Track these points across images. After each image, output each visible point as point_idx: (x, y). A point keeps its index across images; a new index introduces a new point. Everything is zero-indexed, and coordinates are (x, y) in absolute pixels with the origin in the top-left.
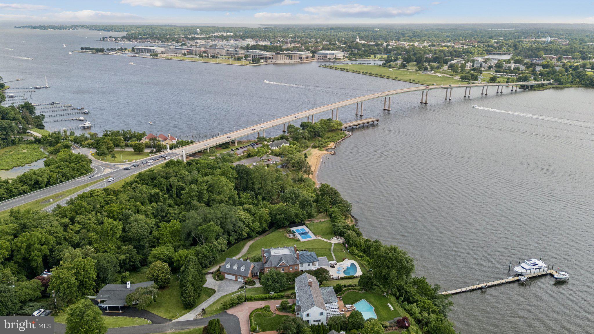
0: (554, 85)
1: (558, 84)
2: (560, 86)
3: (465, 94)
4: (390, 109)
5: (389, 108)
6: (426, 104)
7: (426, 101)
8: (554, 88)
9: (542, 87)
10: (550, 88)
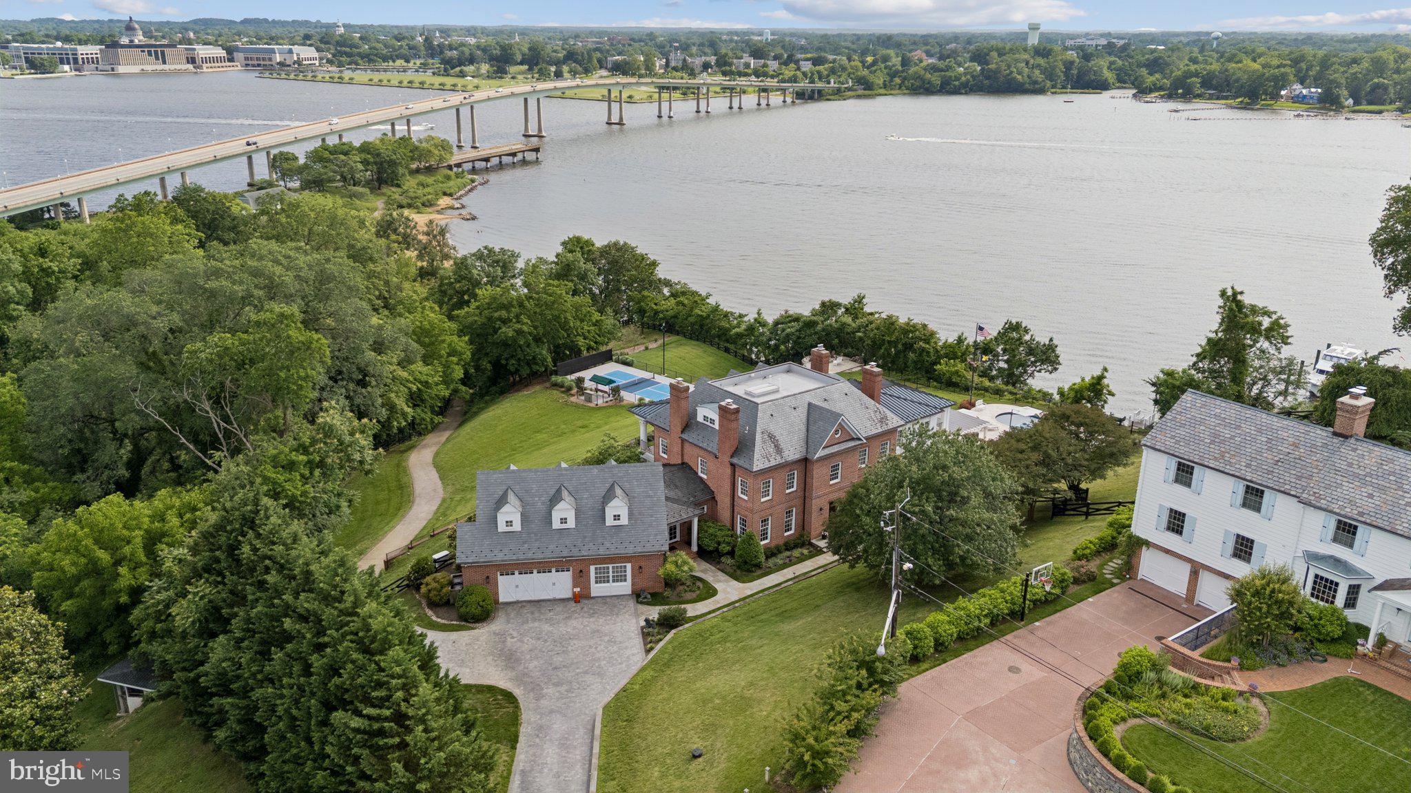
0: (856, 90)
1: (865, 89)
2: (867, 92)
3: (698, 107)
4: (544, 134)
5: (540, 130)
6: (621, 123)
7: (621, 119)
8: (859, 97)
9: (838, 94)
10: (850, 98)
